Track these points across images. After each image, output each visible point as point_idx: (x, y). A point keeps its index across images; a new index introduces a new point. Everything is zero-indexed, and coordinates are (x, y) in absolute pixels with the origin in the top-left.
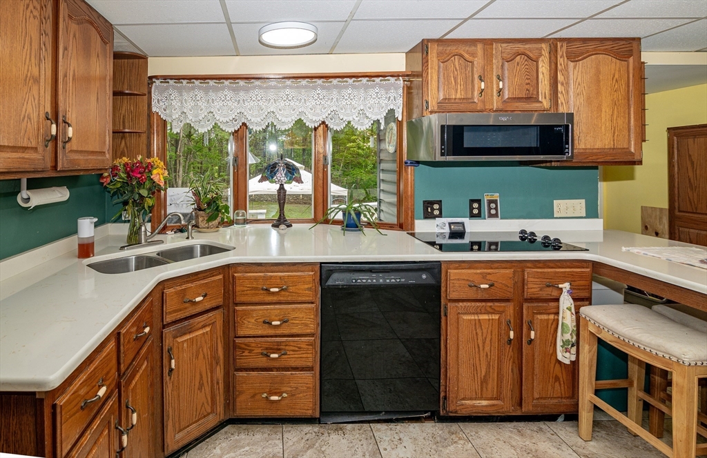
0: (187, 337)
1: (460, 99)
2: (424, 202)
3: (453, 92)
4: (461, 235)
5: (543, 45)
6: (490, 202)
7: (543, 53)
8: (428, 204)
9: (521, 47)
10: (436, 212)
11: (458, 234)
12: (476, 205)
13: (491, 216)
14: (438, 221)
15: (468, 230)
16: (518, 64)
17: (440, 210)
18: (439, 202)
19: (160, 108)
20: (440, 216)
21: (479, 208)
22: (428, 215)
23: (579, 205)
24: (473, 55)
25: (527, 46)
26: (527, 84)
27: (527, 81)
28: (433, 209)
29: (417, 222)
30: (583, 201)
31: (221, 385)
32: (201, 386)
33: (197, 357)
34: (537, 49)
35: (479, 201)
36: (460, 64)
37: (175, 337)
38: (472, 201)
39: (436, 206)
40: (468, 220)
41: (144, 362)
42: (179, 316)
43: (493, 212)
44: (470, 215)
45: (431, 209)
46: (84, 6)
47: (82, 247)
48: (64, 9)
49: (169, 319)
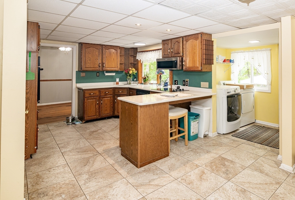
2: (175, 80)
3: (166, 53)
5: (181, 39)
7: (181, 41)
9: (177, 40)
13: (186, 86)
14: (176, 86)
16: (176, 44)
17: (177, 83)
18: (177, 81)
19: (138, 58)
20: (177, 84)
21: (185, 83)
22: (175, 84)
24: (169, 43)
26: (178, 49)
29: (173, 85)
30: (208, 83)
34: (179, 40)
35: (185, 81)
36: (166, 46)
37: (117, 97)
38: (183, 81)
39: (177, 82)
40: (180, 86)
41: (109, 97)
42: (118, 94)
43: (187, 84)
44: (183, 85)
45: (176, 82)
46: (109, 47)
47: (117, 83)
48: (104, 48)
49: (116, 94)
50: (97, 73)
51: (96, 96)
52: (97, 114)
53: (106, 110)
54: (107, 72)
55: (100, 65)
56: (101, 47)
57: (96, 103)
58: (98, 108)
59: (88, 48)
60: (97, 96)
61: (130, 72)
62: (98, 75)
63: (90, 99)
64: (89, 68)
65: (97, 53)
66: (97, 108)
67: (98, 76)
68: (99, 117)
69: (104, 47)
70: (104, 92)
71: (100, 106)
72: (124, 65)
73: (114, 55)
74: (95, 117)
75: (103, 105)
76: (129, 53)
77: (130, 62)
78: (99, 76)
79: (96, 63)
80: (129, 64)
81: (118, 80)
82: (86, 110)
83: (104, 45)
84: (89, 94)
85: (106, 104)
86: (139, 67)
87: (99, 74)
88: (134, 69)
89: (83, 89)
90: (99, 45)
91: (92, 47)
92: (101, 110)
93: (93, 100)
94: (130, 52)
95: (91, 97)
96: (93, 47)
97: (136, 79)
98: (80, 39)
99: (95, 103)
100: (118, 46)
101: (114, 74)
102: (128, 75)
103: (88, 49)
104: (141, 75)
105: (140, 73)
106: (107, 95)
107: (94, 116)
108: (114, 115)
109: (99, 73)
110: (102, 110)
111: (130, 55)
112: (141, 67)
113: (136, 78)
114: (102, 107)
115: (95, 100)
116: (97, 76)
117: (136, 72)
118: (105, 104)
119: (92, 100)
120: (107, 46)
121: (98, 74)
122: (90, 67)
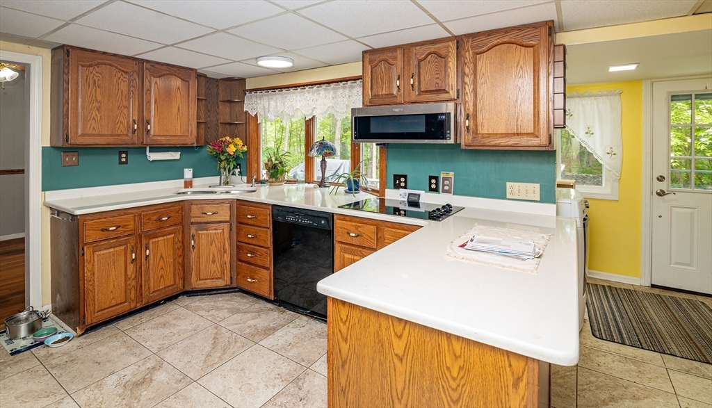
0: (205, 232)
1: (386, 95)
2: (394, 175)
3: (381, 90)
4: (416, 204)
5: (450, 43)
6: (444, 179)
7: (450, 50)
8: (397, 177)
9: (432, 48)
10: (403, 184)
11: (414, 203)
12: (433, 181)
13: (444, 192)
14: (402, 191)
15: (421, 201)
16: (429, 62)
17: (405, 182)
18: (405, 177)
19: (249, 108)
20: (405, 187)
21: (437, 184)
22: (397, 186)
23: (534, 189)
24: (395, 58)
25: (437, 46)
26: (436, 78)
27: (436, 76)
28: (400, 182)
29: (387, 191)
30: (538, 186)
31: (228, 266)
32: (214, 261)
33: (211, 244)
34: (445, 47)
35: (436, 178)
36: (385, 67)
37: (197, 230)
38: (431, 178)
39: (403, 179)
40: (422, 193)
41: (170, 234)
42: (199, 220)
43: (446, 188)
44: (428, 189)
45: (399, 181)
46: (164, 68)
47: (186, 182)
48: (146, 73)
49: (193, 220)
50: (121, 153)
51: (126, 234)
52: (133, 296)
53: (162, 276)
54: (155, 149)
55: (136, 127)
56: (136, 67)
57: (126, 257)
58: (133, 276)
59: (91, 66)
60: (130, 233)
61: (228, 150)
62: (123, 160)
63: (105, 249)
64: (94, 135)
65: (124, 86)
66: (129, 273)
67: (123, 163)
68: (138, 305)
69: (147, 69)
70: (155, 218)
71: (141, 267)
72: (206, 128)
73: (179, 95)
74: (126, 307)
75: (151, 262)
76: (218, 94)
77: (222, 121)
78: (126, 163)
79: (121, 119)
80: (218, 126)
81: (188, 173)
82: (91, 288)
83: (148, 61)
84: (102, 230)
85: (162, 257)
86: (253, 134)
87: (126, 158)
88: (239, 141)
89: (78, 212)
90: (130, 61)
91: (105, 64)
92: (145, 281)
93: (117, 249)
94: (220, 91)
95: (108, 240)
96: (110, 65)
97: (239, 170)
98: (67, 24)
99: (123, 258)
100: (192, 69)
101: (177, 156)
102: (223, 158)
103: (91, 69)
104: (255, 158)
105: (253, 152)
106: (165, 228)
107: (121, 303)
108: (188, 288)
109: (126, 153)
110: (148, 280)
111: (221, 98)
112: (255, 134)
113: (239, 165)
114: (148, 271)
115: (122, 248)
116: (121, 163)
117: (245, 149)
118: (159, 255)
119: (112, 250)
120: (157, 66)
121: (124, 155)
122: (97, 132)
